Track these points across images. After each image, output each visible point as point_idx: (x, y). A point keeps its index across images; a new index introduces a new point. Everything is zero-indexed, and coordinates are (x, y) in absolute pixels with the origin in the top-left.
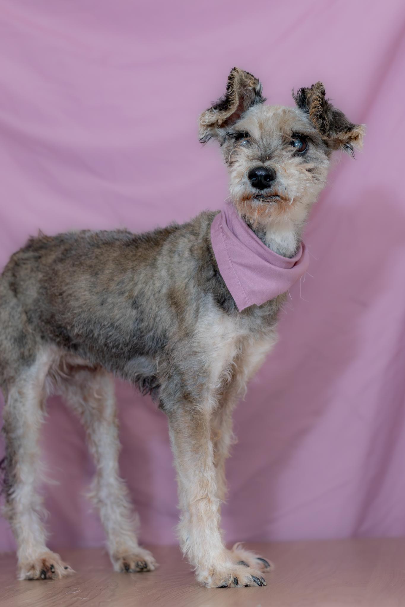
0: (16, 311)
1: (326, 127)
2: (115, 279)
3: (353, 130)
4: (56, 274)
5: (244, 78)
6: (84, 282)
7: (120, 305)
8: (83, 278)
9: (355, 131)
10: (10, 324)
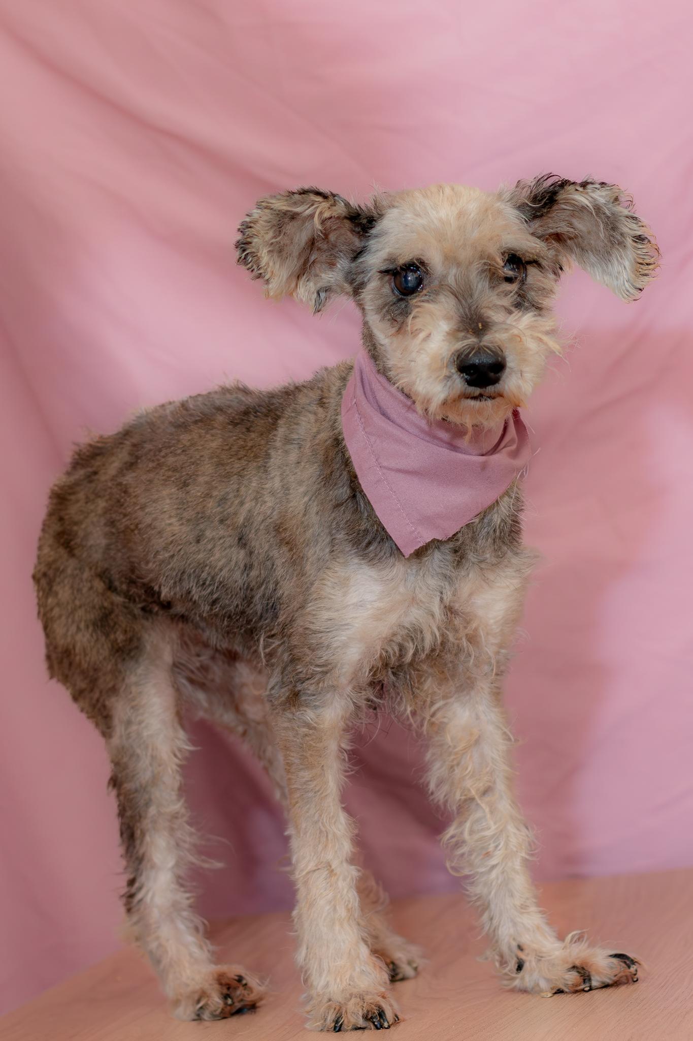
0: (81, 580)
2: (215, 493)
4: (125, 492)
6: (168, 501)
7: (224, 542)
8: (165, 493)
10: (77, 603)
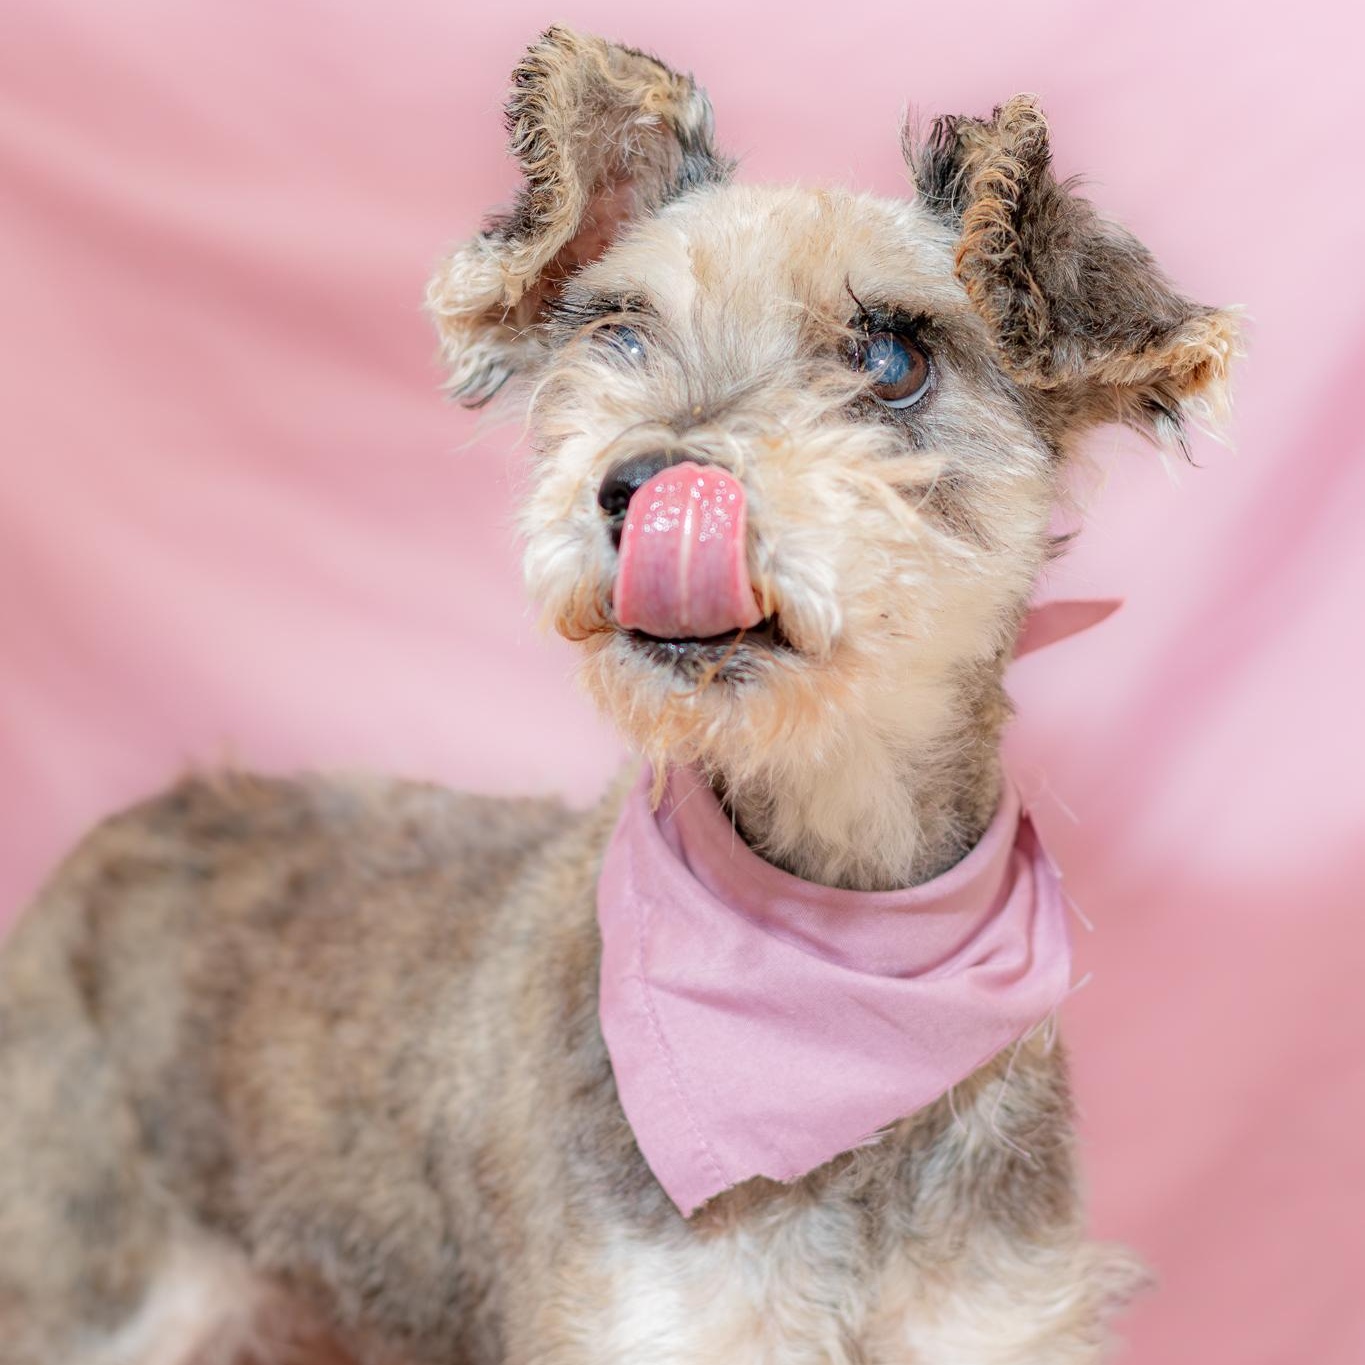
1: (1031, 326)
3: (1175, 341)
5: (608, 76)
9: (1189, 343)
